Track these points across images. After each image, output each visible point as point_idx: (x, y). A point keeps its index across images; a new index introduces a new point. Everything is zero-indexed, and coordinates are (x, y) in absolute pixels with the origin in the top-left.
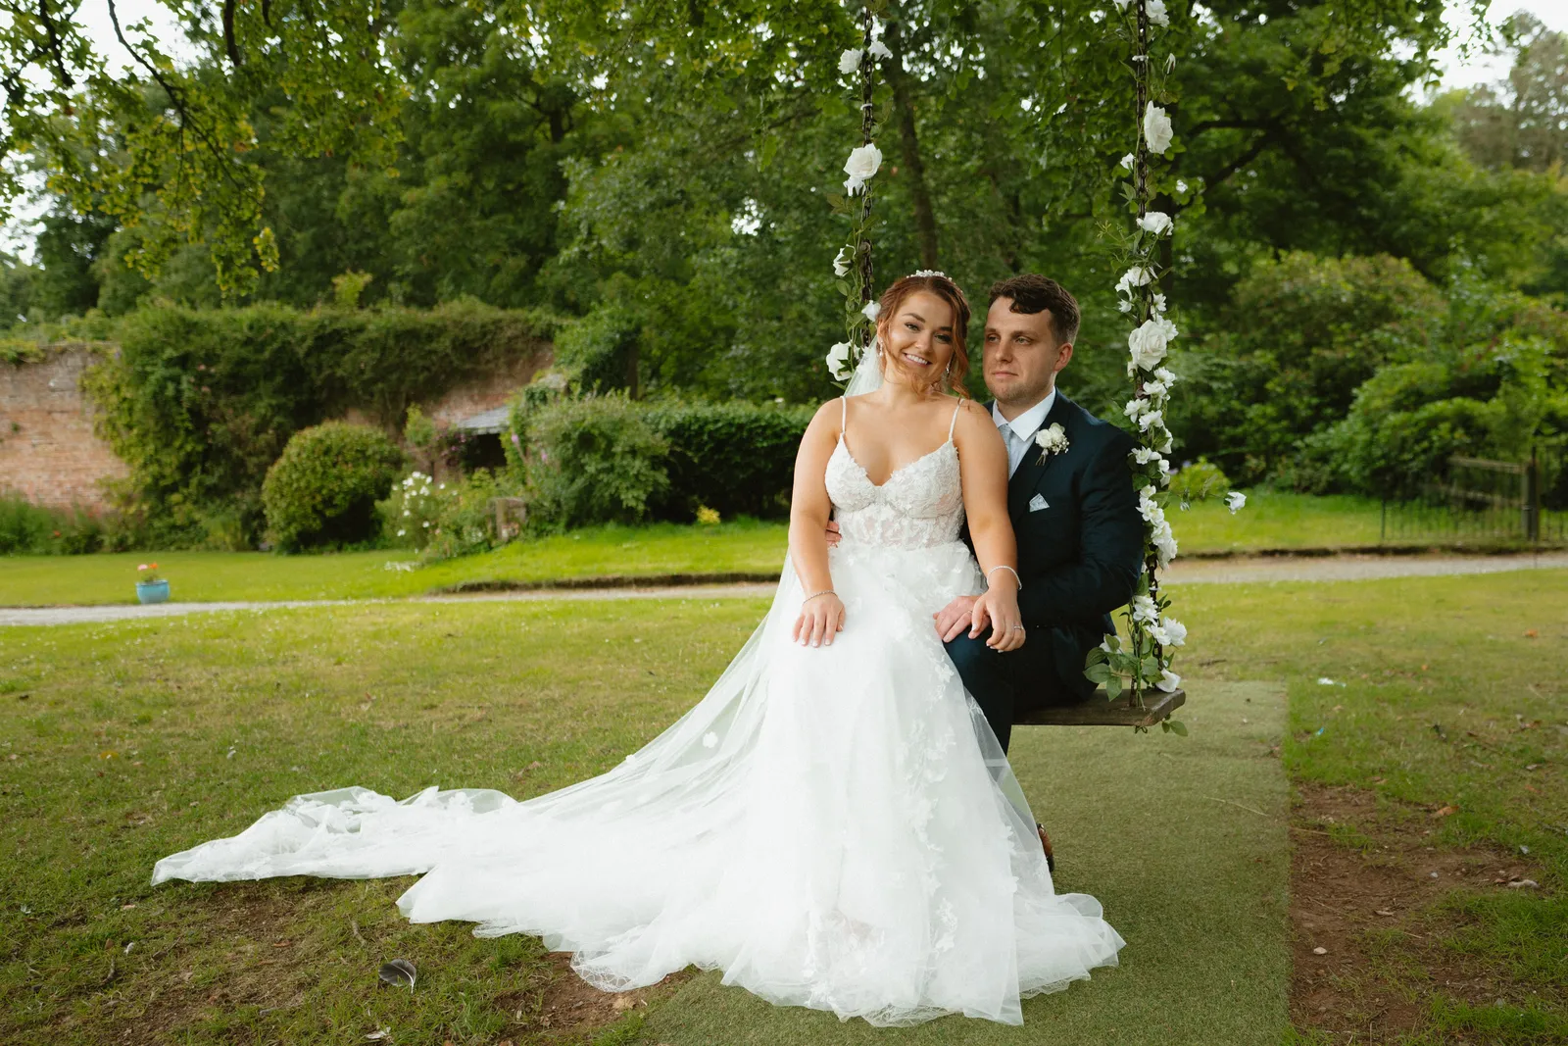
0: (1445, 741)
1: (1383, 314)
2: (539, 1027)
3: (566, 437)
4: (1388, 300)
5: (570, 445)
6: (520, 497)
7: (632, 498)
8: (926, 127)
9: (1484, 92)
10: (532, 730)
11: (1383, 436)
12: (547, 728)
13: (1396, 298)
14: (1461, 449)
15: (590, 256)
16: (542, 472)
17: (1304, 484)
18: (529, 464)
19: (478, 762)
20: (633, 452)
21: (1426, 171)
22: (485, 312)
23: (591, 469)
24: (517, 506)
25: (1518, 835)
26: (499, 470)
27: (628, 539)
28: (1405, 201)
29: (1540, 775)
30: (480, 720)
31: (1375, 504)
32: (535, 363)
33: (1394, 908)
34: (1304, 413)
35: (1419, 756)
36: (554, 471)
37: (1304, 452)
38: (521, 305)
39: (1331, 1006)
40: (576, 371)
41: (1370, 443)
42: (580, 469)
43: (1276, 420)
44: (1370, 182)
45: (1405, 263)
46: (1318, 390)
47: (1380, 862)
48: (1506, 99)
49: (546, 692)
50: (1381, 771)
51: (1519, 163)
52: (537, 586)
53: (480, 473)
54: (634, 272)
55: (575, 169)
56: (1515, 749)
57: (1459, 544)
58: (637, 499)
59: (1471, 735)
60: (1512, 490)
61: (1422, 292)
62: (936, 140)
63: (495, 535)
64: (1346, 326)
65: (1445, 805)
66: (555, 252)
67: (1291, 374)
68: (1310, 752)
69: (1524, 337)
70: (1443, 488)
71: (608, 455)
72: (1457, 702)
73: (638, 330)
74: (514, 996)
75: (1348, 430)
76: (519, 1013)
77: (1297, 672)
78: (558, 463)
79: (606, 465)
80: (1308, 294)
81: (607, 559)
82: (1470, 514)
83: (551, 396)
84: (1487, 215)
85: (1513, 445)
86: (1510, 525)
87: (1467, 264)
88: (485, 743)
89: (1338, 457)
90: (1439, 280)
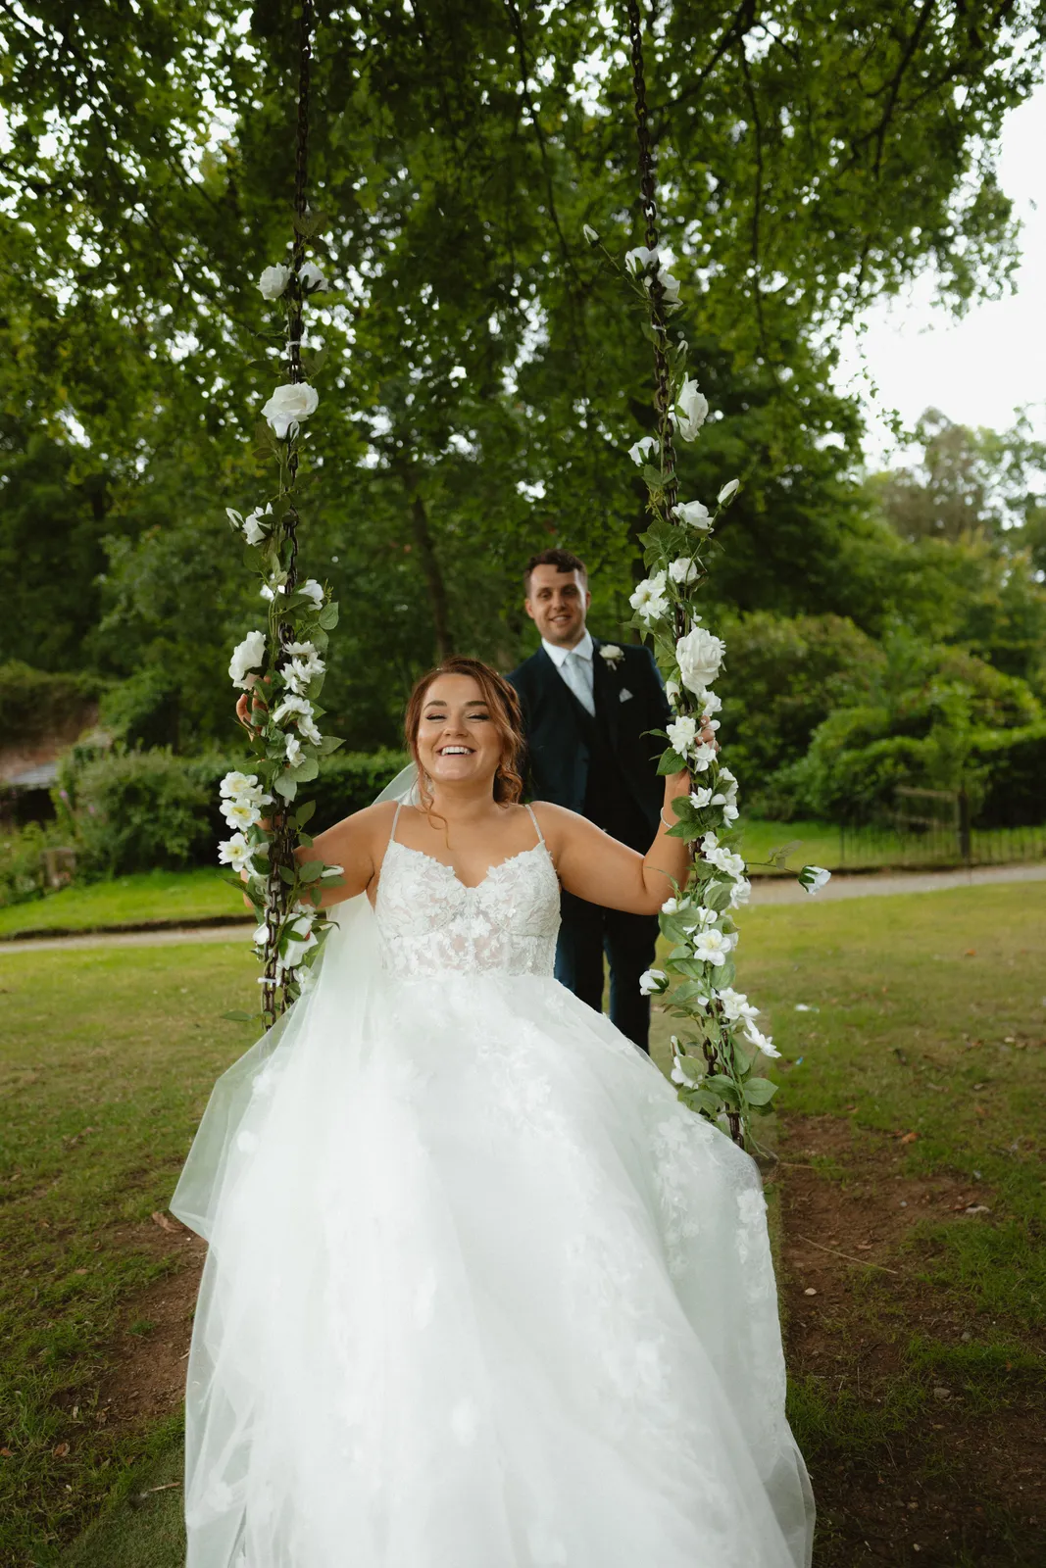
0: (905, 1064)
1: (833, 666)
2: (95, 1424)
3: (113, 791)
4: (836, 654)
5: (116, 799)
6: (70, 847)
7: (176, 845)
8: (434, 508)
9: (904, 473)
10: (85, 1092)
11: (839, 770)
12: (99, 1089)
13: (842, 651)
14: (904, 781)
15: (130, 624)
16: (90, 824)
17: (775, 813)
18: (79, 819)
19: (32, 1130)
20: (176, 803)
21: (861, 544)
22: (32, 677)
23: (137, 820)
24: (68, 856)
25: (972, 1160)
26: (49, 823)
27: (173, 883)
28: (845, 568)
29: (984, 1094)
30: (35, 1083)
31: (835, 829)
32: (83, 722)
33: (873, 1241)
34: (771, 751)
35: (885, 1082)
36: (101, 823)
37: (773, 786)
38: (67, 669)
39: (822, 1350)
40: (120, 731)
41: (828, 778)
42: (126, 821)
43: (746, 758)
44: (817, 554)
45: (848, 622)
46: (781, 732)
47: (857, 1193)
48: (922, 479)
49: (98, 1050)
50: (853, 1099)
51: (936, 532)
52: (87, 932)
53: (31, 827)
54: (171, 636)
55: (116, 547)
56: (964, 1069)
57: (906, 863)
58: (181, 846)
59: (926, 1057)
60: (946, 813)
61: (863, 646)
62: (445, 519)
63: (47, 883)
64: (803, 676)
65: (909, 1131)
66: (98, 621)
67: (759, 719)
68: (793, 1084)
69: (949, 683)
70: (890, 815)
71: (152, 806)
72: (913, 1024)
73: (178, 691)
74: (71, 1391)
75: (808, 766)
76: (76, 1409)
77: (778, 999)
78: (105, 816)
79: (151, 816)
80: (769, 650)
81: (153, 904)
82: (914, 837)
83: (96, 754)
84: (913, 579)
85: (946, 777)
86: (948, 846)
87: (899, 622)
88: (40, 1108)
89: (801, 790)
90: (876, 635)
